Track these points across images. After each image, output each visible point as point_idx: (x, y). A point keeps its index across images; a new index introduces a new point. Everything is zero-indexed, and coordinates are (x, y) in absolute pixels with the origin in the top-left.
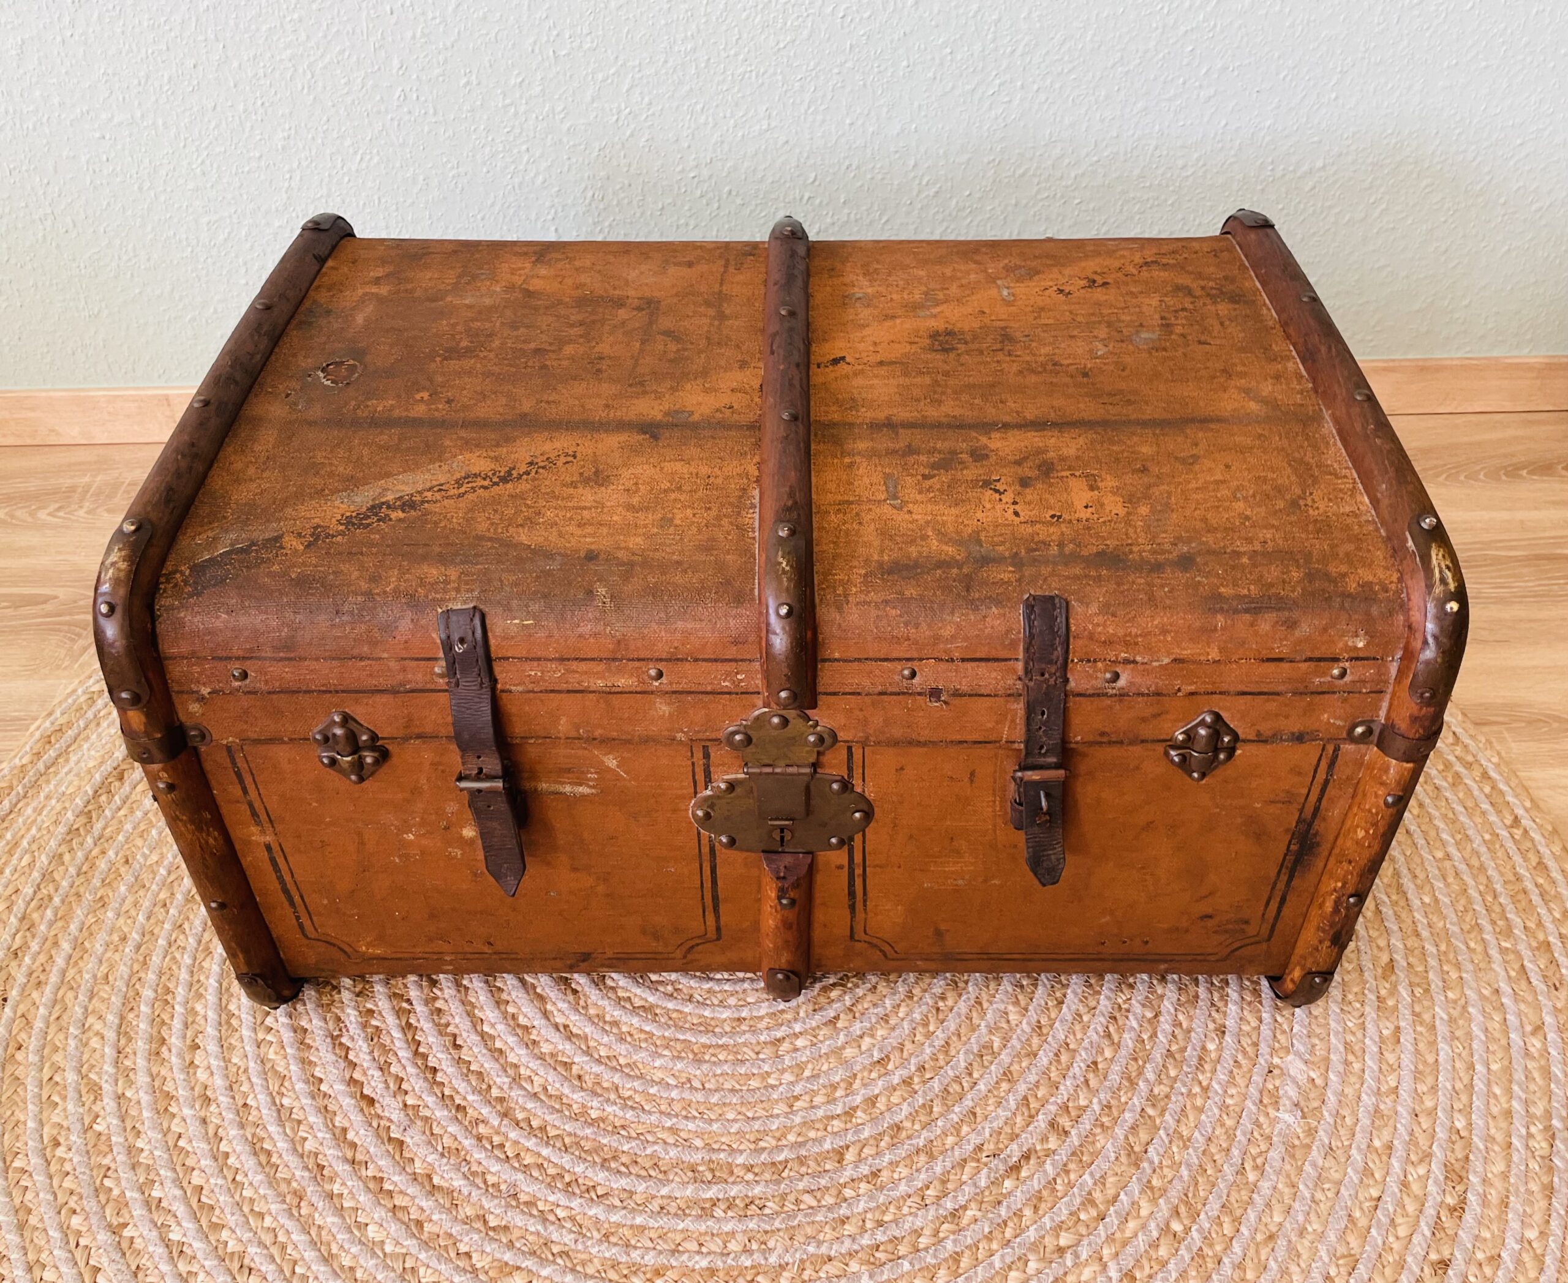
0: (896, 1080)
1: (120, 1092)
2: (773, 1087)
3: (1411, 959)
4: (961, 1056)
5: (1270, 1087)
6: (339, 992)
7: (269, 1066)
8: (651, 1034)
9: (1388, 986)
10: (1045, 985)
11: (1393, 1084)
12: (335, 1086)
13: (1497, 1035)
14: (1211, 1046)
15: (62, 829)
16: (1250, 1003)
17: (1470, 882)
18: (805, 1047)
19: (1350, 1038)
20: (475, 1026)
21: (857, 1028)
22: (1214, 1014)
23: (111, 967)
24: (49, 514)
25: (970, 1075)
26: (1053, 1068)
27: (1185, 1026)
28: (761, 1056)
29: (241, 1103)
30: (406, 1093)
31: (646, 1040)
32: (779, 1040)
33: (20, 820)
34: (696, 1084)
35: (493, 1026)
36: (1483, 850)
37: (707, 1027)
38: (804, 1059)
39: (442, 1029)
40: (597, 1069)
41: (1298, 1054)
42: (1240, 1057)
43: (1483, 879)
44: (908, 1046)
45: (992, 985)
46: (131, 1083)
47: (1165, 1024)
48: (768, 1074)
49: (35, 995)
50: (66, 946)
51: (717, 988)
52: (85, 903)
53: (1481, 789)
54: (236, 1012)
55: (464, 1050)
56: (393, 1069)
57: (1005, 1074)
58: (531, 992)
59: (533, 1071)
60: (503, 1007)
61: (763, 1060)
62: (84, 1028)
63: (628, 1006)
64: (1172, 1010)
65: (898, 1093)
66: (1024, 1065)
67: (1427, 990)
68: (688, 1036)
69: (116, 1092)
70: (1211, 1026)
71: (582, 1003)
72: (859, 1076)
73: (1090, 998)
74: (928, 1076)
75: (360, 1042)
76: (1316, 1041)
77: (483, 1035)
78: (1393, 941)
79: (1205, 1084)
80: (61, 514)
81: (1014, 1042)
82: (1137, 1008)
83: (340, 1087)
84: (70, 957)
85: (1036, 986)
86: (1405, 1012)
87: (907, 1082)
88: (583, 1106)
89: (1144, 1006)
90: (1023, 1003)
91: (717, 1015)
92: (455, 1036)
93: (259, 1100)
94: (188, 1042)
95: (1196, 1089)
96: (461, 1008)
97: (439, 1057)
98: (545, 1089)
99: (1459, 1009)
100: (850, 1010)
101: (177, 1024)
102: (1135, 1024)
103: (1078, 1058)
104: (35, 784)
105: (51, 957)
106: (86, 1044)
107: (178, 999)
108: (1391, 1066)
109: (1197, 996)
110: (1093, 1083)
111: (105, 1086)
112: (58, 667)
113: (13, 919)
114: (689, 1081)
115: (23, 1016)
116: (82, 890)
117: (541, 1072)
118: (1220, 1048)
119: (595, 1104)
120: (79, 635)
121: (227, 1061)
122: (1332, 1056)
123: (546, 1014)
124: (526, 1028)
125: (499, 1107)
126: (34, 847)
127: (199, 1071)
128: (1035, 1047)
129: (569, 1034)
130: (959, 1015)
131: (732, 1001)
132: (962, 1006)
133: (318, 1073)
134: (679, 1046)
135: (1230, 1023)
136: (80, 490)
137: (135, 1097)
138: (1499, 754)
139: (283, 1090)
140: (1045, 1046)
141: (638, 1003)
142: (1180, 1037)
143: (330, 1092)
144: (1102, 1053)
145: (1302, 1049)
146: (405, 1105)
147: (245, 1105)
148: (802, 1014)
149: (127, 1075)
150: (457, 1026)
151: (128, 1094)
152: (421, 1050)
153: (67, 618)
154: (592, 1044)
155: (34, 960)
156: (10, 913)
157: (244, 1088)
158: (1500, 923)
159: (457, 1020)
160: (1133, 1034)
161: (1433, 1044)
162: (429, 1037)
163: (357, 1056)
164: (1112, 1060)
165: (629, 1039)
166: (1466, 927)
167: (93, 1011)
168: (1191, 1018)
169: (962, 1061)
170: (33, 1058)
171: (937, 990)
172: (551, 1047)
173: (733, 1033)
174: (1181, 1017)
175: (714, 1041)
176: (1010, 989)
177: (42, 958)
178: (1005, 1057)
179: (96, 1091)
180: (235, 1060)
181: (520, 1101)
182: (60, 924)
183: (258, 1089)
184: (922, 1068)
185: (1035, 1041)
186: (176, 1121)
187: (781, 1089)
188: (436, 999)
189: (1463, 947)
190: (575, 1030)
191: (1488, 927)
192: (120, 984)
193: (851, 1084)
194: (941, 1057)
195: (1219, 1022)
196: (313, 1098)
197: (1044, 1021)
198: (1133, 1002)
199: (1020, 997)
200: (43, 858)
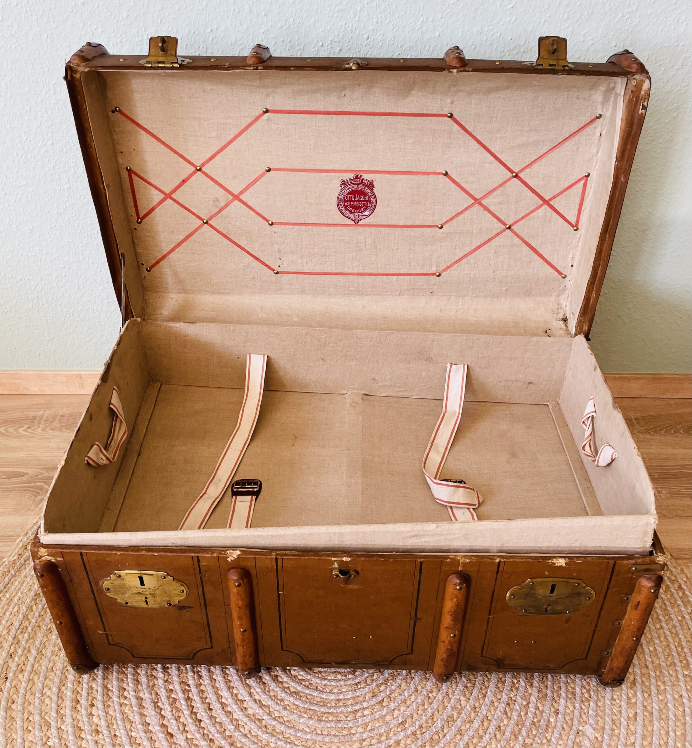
0: (409, 732)
1: (59, 726)
2: (353, 734)
3: (643, 679)
4: (439, 721)
5: (578, 740)
6: (157, 680)
7: (125, 716)
8: (298, 706)
9: (632, 692)
10: (478, 687)
11: (633, 741)
12: (155, 728)
13: (680, 718)
14: (552, 720)
15: (32, 594)
16: (570, 699)
17: (671, 641)
18: (368, 715)
19: (614, 717)
20: (218, 699)
21: (392, 706)
22: (554, 704)
23: (54, 663)
24: (24, 430)
25: (443, 731)
26: (480, 729)
27: (540, 709)
28: (348, 719)
29: (113, 734)
30: (187, 732)
31: (296, 709)
32: (356, 711)
33: (13, 588)
34: (319, 732)
35: (227, 699)
36: (678, 624)
37: (324, 704)
38: (368, 721)
39: (203, 700)
40: (274, 723)
41: (591, 725)
42: (565, 726)
43: (677, 640)
44: (415, 715)
45: (454, 686)
46: (63, 722)
47: (532, 709)
48: (351, 728)
49: (20, 676)
50: (34, 652)
51: (329, 684)
52: (42, 631)
53: (678, 594)
54: (111, 689)
55: (214, 711)
56: (181, 720)
57: (458, 731)
58: (244, 683)
59: (245, 723)
60: (231, 690)
61: (349, 721)
62: (43, 694)
63: (288, 691)
64: (535, 701)
65: (410, 739)
66: (467, 726)
67: (650, 695)
68: (315, 708)
69: (57, 727)
70: (553, 710)
71: (267, 689)
72: (392, 730)
73: (498, 694)
74: (424, 731)
75: (167, 706)
76: (599, 718)
77: (222, 704)
78: (636, 670)
79: (548, 738)
80: (29, 430)
81: (463, 715)
82: (519, 700)
83: (158, 728)
84: (36, 658)
85: (474, 687)
86: (639, 705)
87: (414, 734)
88: (268, 741)
89: (522, 698)
90: (467, 696)
91: (328, 697)
92: (209, 704)
93: (121, 733)
94: (89, 703)
95: (545, 741)
96: (212, 690)
97: (202, 715)
98: (250, 732)
99: (664, 704)
100: (389, 697)
101: (84, 693)
102: (518, 708)
103: (492, 724)
104: (19, 570)
105: (27, 657)
106: (43, 702)
107: (85, 681)
108: (632, 732)
109: (547, 695)
110: (498, 736)
111: (52, 723)
112: (29, 509)
113: (10, 638)
114: (315, 730)
115: (15, 686)
116: (41, 624)
117: (249, 724)
118: (556, 721)
119: (273, 740)
120: (38, 493)
121: (107, 713)
122: (606, 727)
123: (251, 695)
124: (242, 701)
125: (229, 741)
126: (20, 602)
127: (94, 717)
128: (472, 717)
129: (262, 706)
130: (438, 701)
131: (335, 691)
132: (440, 696)
133: (148, 720)
134: (311, 713)
135: (561, 709)
136: (38, 418)
137: (65, 729)
138: (687, 576)
139: (132, 729)
140: (477, 718)
141: (293, 690)
142: (538, 715)
143: (153, 730)
144: (503, 721)
145: (593, 723)
146: (187, 738)
147: (115, 735)
148: (367, 698)
149: (61, 717)
150: (210, 699)
151: (63, 727)
152: (194, 710)
153: (33, 484)
154: (272, 710)
155: (19, 659)
156: (9, 635)
157: (114, 727)
158: (684, 662)
159: (211, 696)
160: (517, 713)
161: (652, 721)
162: (198, 705)
163: (165, 713)
164: (507, 725)
165: (288, 708)
166: (669, 663)
167: (47, 686)
168: (543, 705)
169: (439, 723)
170: (20, 708)
171: (428, 688)
172: (253, 711)
173: (335, 707)
174: (539, 705)
175: (327, 710)
176: (462, 688)
177: (23, 658)
178: (459, 723)
179: (48, 725)
180: (110, 712)
181: (239, 738)
182: (31, 641)
183: (121, 727)
184: (421, 727)
185: (473, 715)
186: (84, 741)
187: (357, 735)
188: (201, 685)
189: (667, 674)
190: (264, 703)
191: (678, 664)
192: (58, 672)
193: (389, 734)
194: (430, 721)
195: (556, 707)
196: (146, 733)
197: (477, 705)
198: (518, 696)
199: (467, 693)
200: (24, 608)
